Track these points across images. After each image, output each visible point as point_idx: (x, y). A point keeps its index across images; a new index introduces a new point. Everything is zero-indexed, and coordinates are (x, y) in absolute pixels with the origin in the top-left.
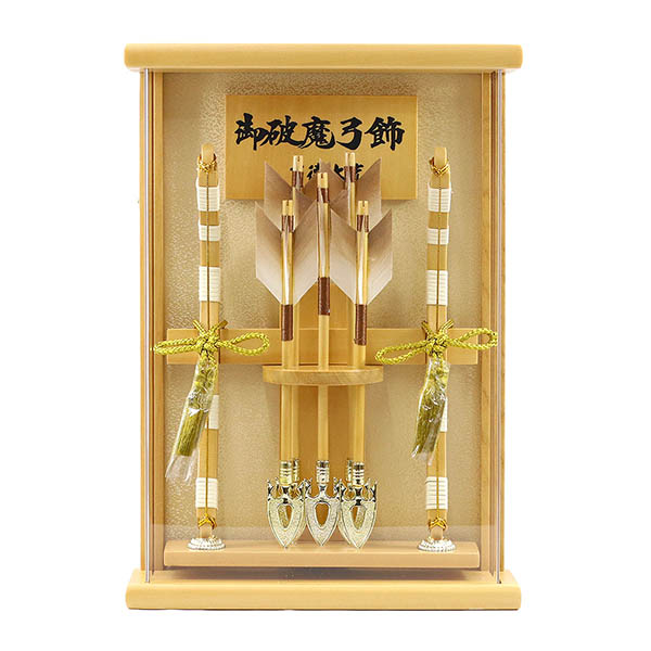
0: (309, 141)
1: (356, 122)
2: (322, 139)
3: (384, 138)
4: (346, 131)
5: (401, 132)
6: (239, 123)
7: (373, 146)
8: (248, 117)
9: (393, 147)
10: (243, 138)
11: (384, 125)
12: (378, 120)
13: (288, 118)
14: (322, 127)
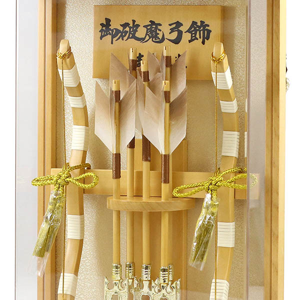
0: (147, 37)
1: (179, 24)
2: (156, 36)
3: (198, 36)
4: (172, 30)
5: (209, 32)
6: (102, 25)
7: (190, 41)
8: (108, 21)
9: (203, 43)
10: (105, 36)
11: (198, 26)
12: (194, 23)
13: (134, 21)
14: (156, 28)
